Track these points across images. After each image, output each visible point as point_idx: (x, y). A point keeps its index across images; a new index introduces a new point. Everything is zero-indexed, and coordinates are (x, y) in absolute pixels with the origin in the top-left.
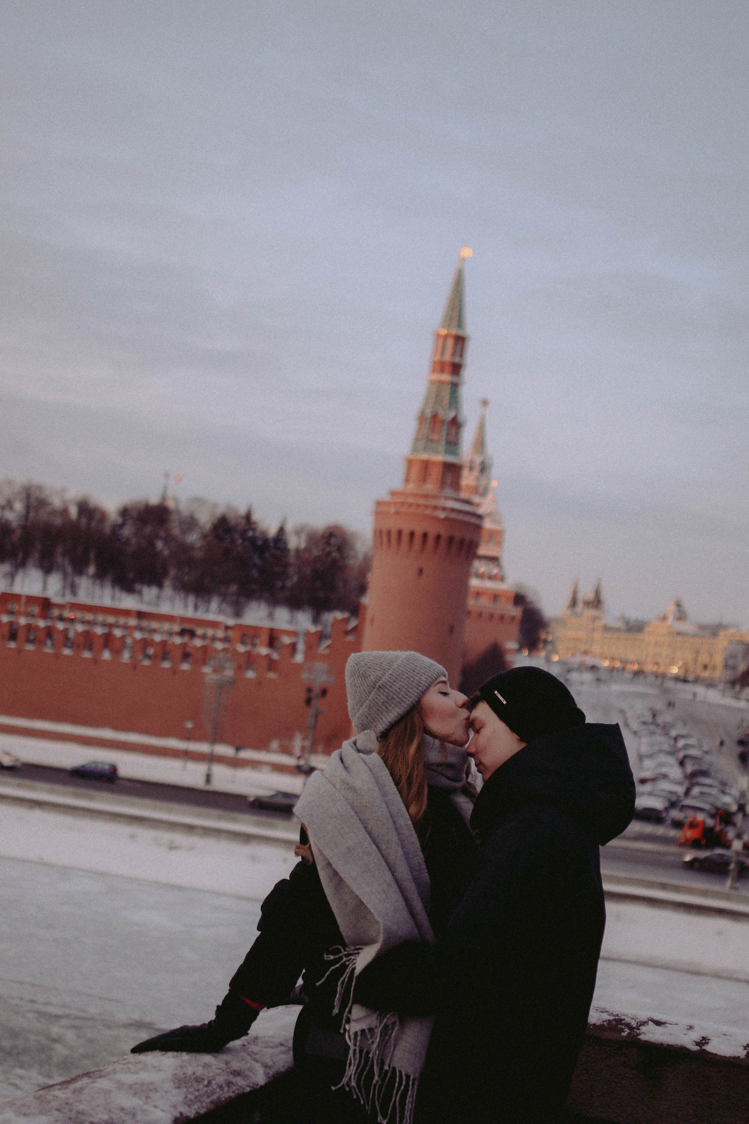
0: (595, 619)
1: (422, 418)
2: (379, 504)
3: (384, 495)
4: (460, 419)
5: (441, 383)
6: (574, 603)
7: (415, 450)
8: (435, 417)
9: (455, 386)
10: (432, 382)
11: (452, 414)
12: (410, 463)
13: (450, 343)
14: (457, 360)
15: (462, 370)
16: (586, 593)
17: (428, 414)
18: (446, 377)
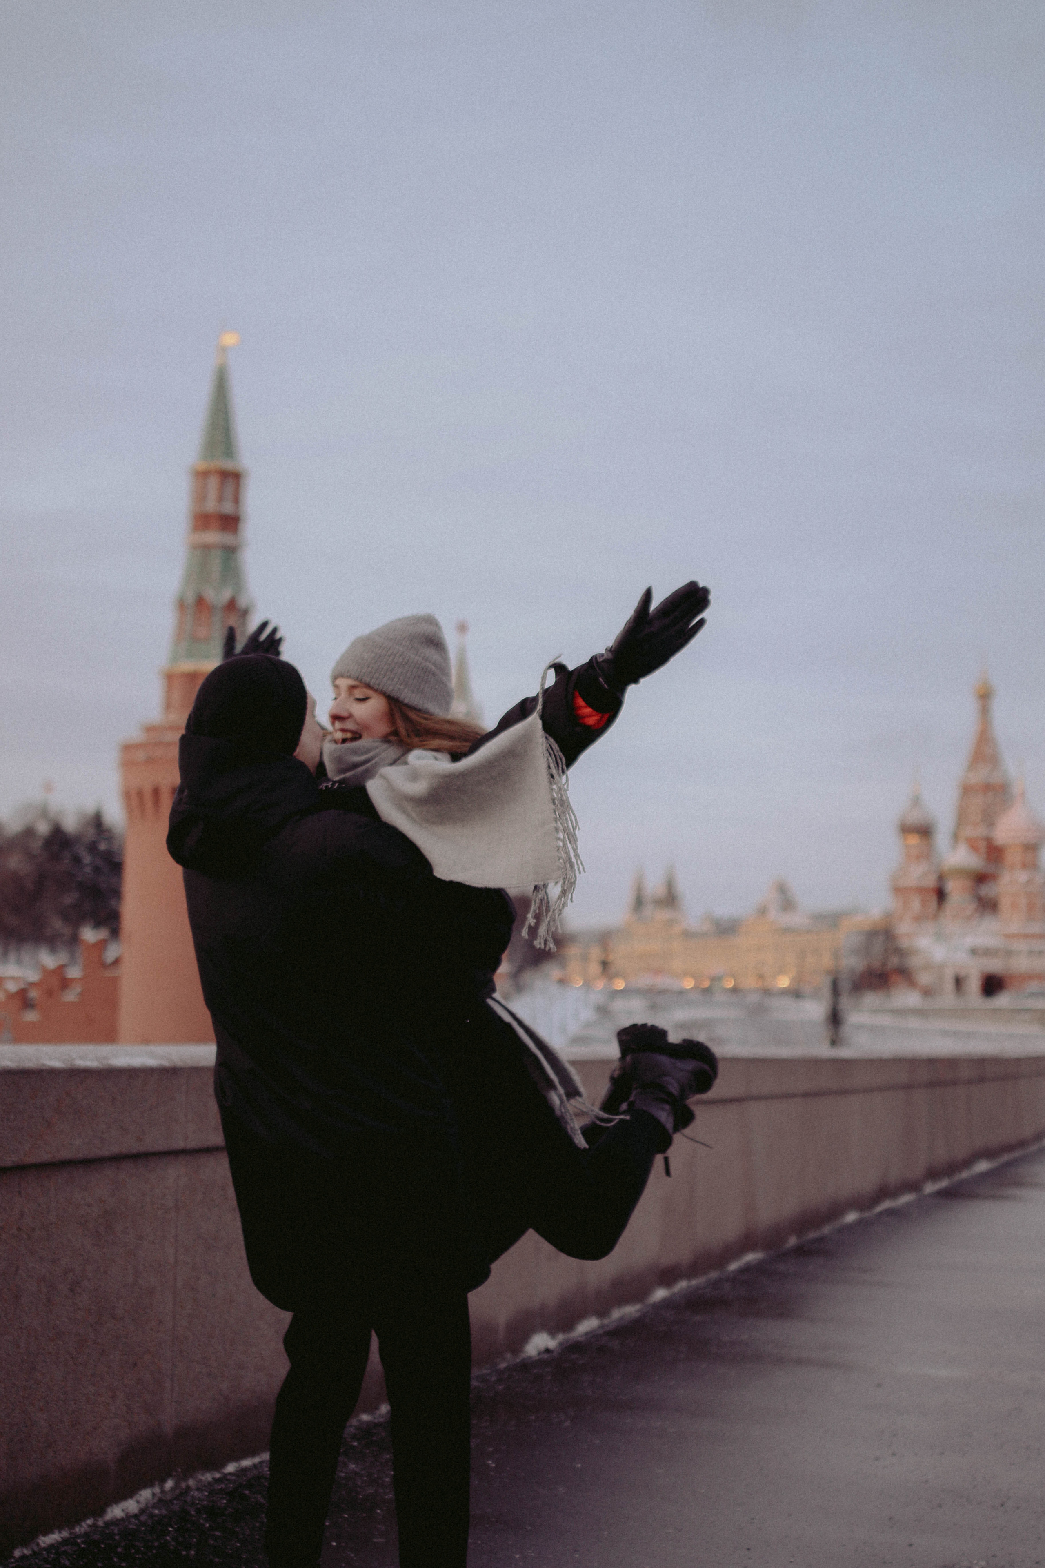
0: (671, 923)
1: (181, 605)
2: (127, 748)
3: (135, 734)
4: (242, 602)
5: (206, 548)
6: (639, 903)
7: (175, 658)
8: (200, 602)
9: (231, 552)
10: (195, 547)
11: (226, 595)
12: (170, 677)
13: (213, 482)
14: (228, 508)
15: (241, 526)
16: (654, 886)
17: (190, 597)
18: (212, 537)
